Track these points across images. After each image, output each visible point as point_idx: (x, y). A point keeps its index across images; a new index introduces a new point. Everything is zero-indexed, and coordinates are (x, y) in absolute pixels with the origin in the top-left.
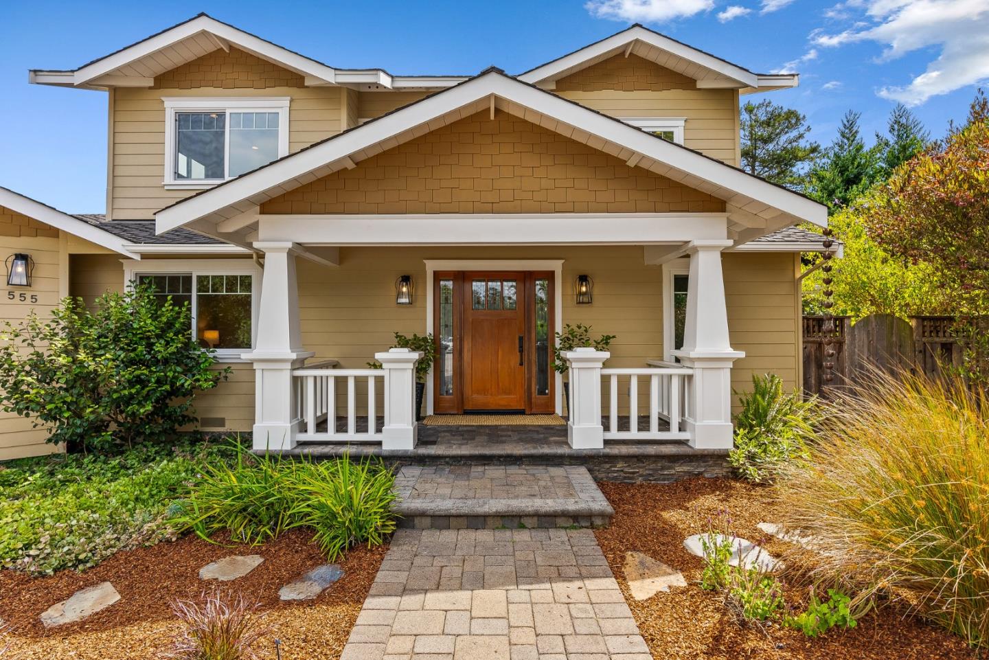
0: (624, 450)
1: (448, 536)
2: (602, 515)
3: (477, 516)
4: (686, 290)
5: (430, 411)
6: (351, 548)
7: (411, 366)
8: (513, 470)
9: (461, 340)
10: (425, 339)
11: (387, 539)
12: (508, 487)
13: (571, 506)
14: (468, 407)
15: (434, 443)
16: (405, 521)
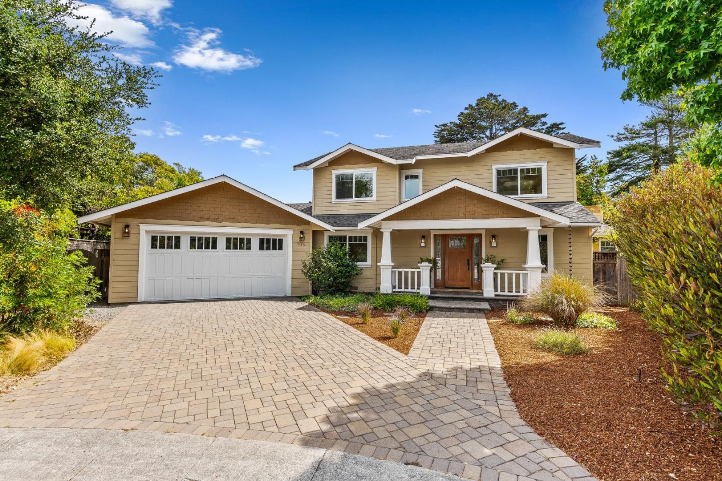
0: (502, 298)
2: (487, 310)
4: (547, 241)
5: (432, 286)
6: (418, 311)
7: (429, 268)
9: (444, 260)
10: (430, 260)
11: (427, 311)
13: (480, 308)
14: (447, 285)
15: (437, 294)
16: (432, 308)
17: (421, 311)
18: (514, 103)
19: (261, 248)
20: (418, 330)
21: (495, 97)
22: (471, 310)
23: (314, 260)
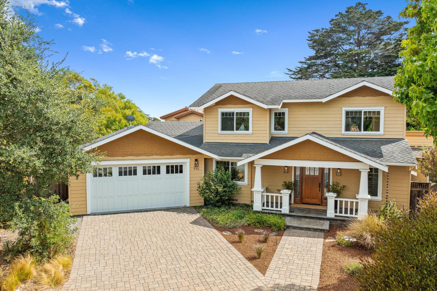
0: (339, 218)
1: (296, 231)
2: (327, 230)
3: (301, 228)
5: (293, 202)
6: (278, 230)
7: (289, 195)
8: (312, 220)
9: (302, 183)
10: (292, 184)
11: (285, 230)
12: (309, 223)
13: (321, 228)
14: (304, 202)
15: (293, 212)
16: (288, 227)
17: (281, 230)
18: (380, 11)
19: (168, 172)
20: (275, 251)
21: (363, 6)
22: (316, 230)
23: (206, 183)
